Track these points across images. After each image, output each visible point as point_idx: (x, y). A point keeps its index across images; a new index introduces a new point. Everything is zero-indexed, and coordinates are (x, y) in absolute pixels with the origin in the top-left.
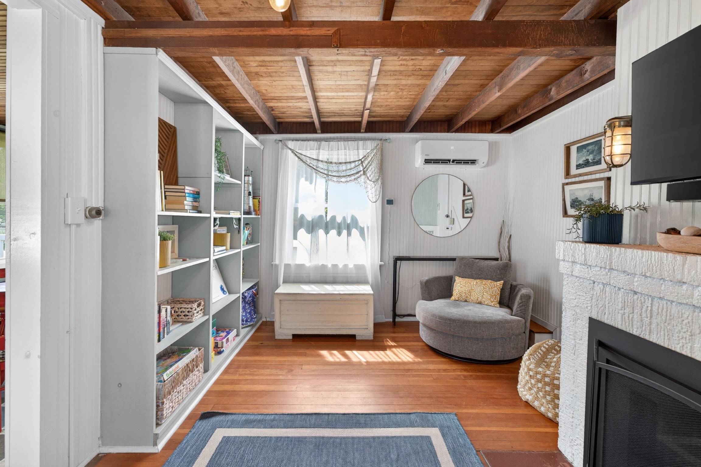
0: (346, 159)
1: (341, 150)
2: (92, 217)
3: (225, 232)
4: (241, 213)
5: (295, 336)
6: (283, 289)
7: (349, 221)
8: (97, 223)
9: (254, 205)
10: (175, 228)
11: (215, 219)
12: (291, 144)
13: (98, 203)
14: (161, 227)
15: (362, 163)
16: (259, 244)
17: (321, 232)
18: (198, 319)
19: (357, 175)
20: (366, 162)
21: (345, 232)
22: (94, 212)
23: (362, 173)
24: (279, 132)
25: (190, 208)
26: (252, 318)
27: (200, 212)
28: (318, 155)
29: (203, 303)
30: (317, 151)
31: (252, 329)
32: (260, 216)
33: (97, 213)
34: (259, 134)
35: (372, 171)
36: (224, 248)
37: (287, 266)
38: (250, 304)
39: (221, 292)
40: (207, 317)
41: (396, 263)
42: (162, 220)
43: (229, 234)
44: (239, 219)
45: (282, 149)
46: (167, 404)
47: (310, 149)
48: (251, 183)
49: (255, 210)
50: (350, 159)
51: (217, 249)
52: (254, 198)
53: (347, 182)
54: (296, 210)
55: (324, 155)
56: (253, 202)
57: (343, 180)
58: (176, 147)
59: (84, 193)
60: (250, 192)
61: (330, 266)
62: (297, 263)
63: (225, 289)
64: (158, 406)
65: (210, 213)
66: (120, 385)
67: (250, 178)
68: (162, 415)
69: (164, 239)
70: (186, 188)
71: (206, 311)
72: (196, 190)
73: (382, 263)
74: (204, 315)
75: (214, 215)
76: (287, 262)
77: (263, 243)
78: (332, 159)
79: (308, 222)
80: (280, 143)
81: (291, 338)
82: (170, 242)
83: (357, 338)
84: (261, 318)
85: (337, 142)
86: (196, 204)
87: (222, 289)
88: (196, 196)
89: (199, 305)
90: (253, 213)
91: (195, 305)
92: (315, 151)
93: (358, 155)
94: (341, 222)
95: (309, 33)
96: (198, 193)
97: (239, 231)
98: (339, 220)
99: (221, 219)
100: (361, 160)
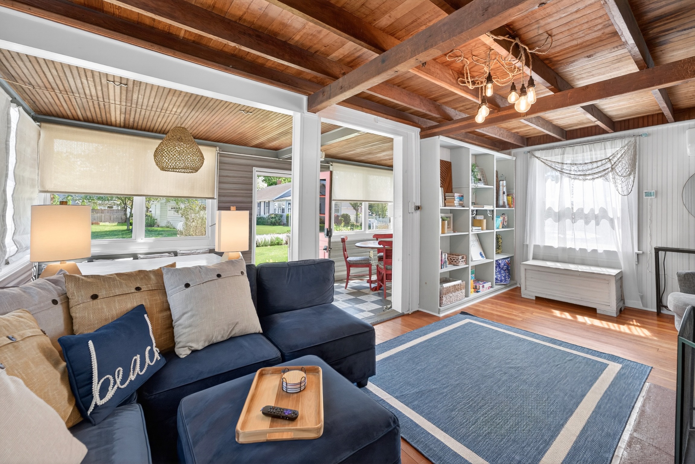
0: (592, 159)
1: (587, 152)
2: (417, 210)
3: (482, 218)
4: (494, 206)
5: (538, 298)
6: (531, 262)
7: (597, 212)
8: (418, 212)
9: (508, 200)
10: (451, 215)
11: (473, 211)
12: (537, 154)
13: (418, 204)
14: (442, 214)
15: (610, 160)
16: (514, 229)
17: (568, 221)
18: (462, 265)
19: (604, 173)
20: (615, 159)
21: (593, 222)
22: (417, 208)
23: (610, 169)
24: (528, 145)
25: (458, 205)
26: (506, 281)
27: (464, 207)
28: (563, 159)
29: (465, 258)
30: (562, 156)
31: (505, 288)
32: (514, 209)
33: (418, 208)
34: (513, 148)
35: (622, 167)
36: (480, 228)
37: (535, 246)
38: (505, 270)
39: (480, 257)
40: (467, 266)
41: (658, 253)
42: (442, 211)
43: (485, 220)
44: (493, 211)
45: (530, 158)
46: (444, 299)
47: (555, 156)
48: (505, 185)
49: (508, 204)
50: (596, 158)
51: (474, 228)
52: (508, 195)
53: (593, 179)
54: (544, 203)
55: (568, 159)
56: (507, 199)
57: (589, 177)
58: (451, 172)
59: (414, 201)
60: (504, 192)
61: (577, 249)
62: (546, 245)
63: (483, 255)
64: (440, 298)
65: (469, 207)
66: (426, 283)
67: (505, 182)
68: (442, 302)
69: (443, 220)
70: (455, 194)
71: (467, 262)
72: (462, 195)
73: (641, 252)
74: (466, 264)
75: (472, 208)
76: (537, 243)
77: (516, 229)
78: (577, 160)
79: (555, 213)
80: (529, 154)
81: (534, 298)
82: (446, 222)
83: (598, 312)
84: (516, 284)
85: (582, 146)
86: (461, 202)
87: (481, 255)
88: (461, 198)
89: (463, 258)
90: (507, 206)
91: (460, 257)
92: (560, 156)
93: (606, 153)
94: (589, 213)
95: (508, 113)
96: (462, 196)
97: (493, 219)
98: (586, 212)
99: (477, 210)
100: (608, 158)
